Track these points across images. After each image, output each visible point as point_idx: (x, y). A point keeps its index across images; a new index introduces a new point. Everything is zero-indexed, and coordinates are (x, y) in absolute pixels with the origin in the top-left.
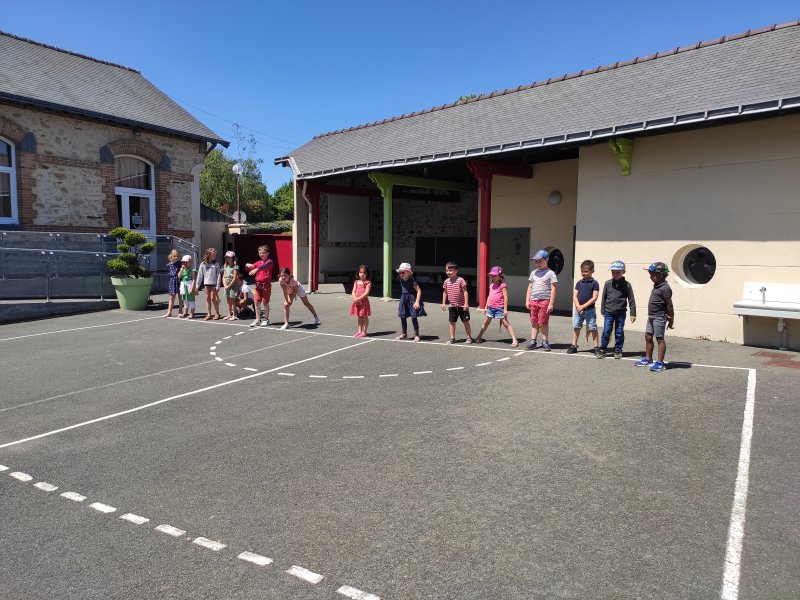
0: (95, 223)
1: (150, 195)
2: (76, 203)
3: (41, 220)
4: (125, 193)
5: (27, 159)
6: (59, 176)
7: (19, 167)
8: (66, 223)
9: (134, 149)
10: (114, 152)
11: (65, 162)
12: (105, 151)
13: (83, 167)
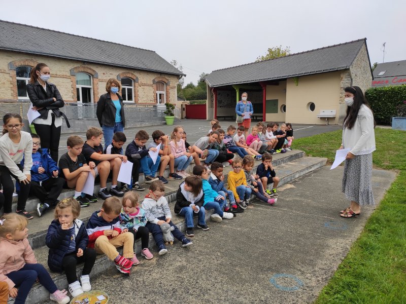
0: (152, 102)
1: (164, 92)
2: (147, 96)
3: (139, 102)
4: (158, 92)
5: (137, 84)
6: (144, 89)
7: (135, 87)
8: (145, 102)
9: (160, 80)
10: (156, 81)
11: (145, 85)
12: (154, 81)
13: (148, 85)
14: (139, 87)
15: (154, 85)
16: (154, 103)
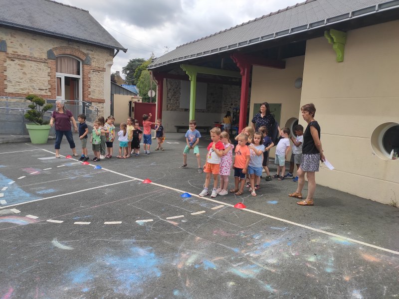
0: (43, 93)
2: (32, 80)
6: (22, 66)
8: (25, 92)
9: (68, 52)
10: (56, 53)
11: (24, 58)
12: (50, 54)
13: (35, 60)
14: (9, 62)
15: (49, 61)
16: (49, 94)
